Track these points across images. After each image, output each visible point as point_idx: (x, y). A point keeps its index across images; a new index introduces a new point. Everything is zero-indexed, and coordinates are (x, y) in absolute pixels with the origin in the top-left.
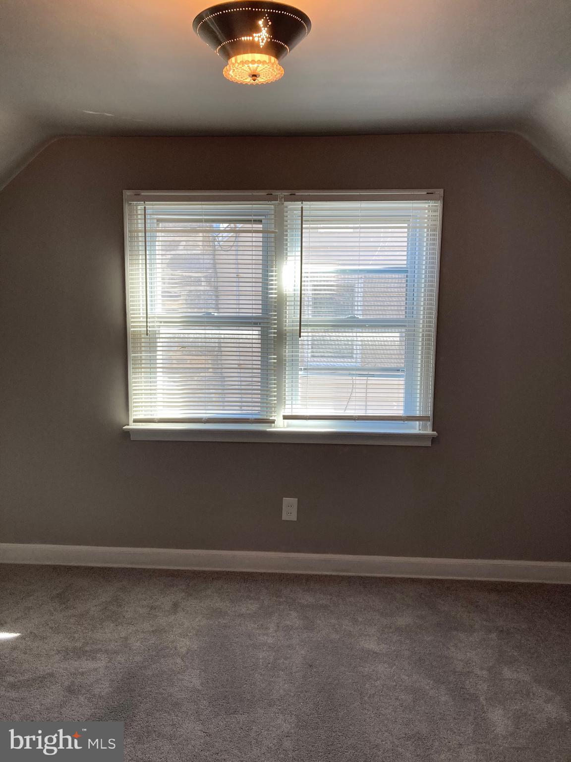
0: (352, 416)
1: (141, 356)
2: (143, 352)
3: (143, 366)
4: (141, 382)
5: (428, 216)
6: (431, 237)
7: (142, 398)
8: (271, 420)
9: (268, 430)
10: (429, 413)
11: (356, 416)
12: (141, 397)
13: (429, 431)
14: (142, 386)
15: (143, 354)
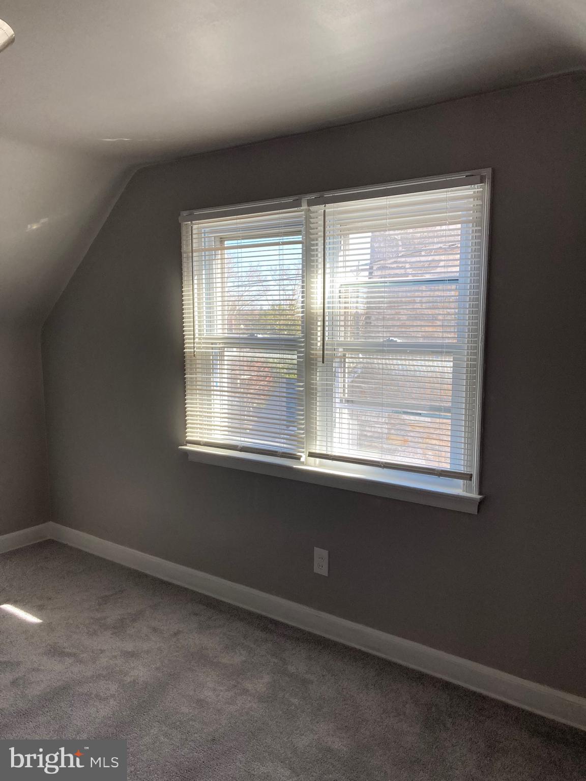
0: (378, 462)
1: (196, 378)
2: (197, 374)
3: (198, 387)
4: (196, 404)
5: (473, 206)
6: (477, 234)
7: (197, 420)
8: (298, 455)
9: (294, 466)
10: (475, 471)
11: (382, 463)
12: (196, 418)
13: (475, 495)
14: (197, 408)
15: (198, 375)
